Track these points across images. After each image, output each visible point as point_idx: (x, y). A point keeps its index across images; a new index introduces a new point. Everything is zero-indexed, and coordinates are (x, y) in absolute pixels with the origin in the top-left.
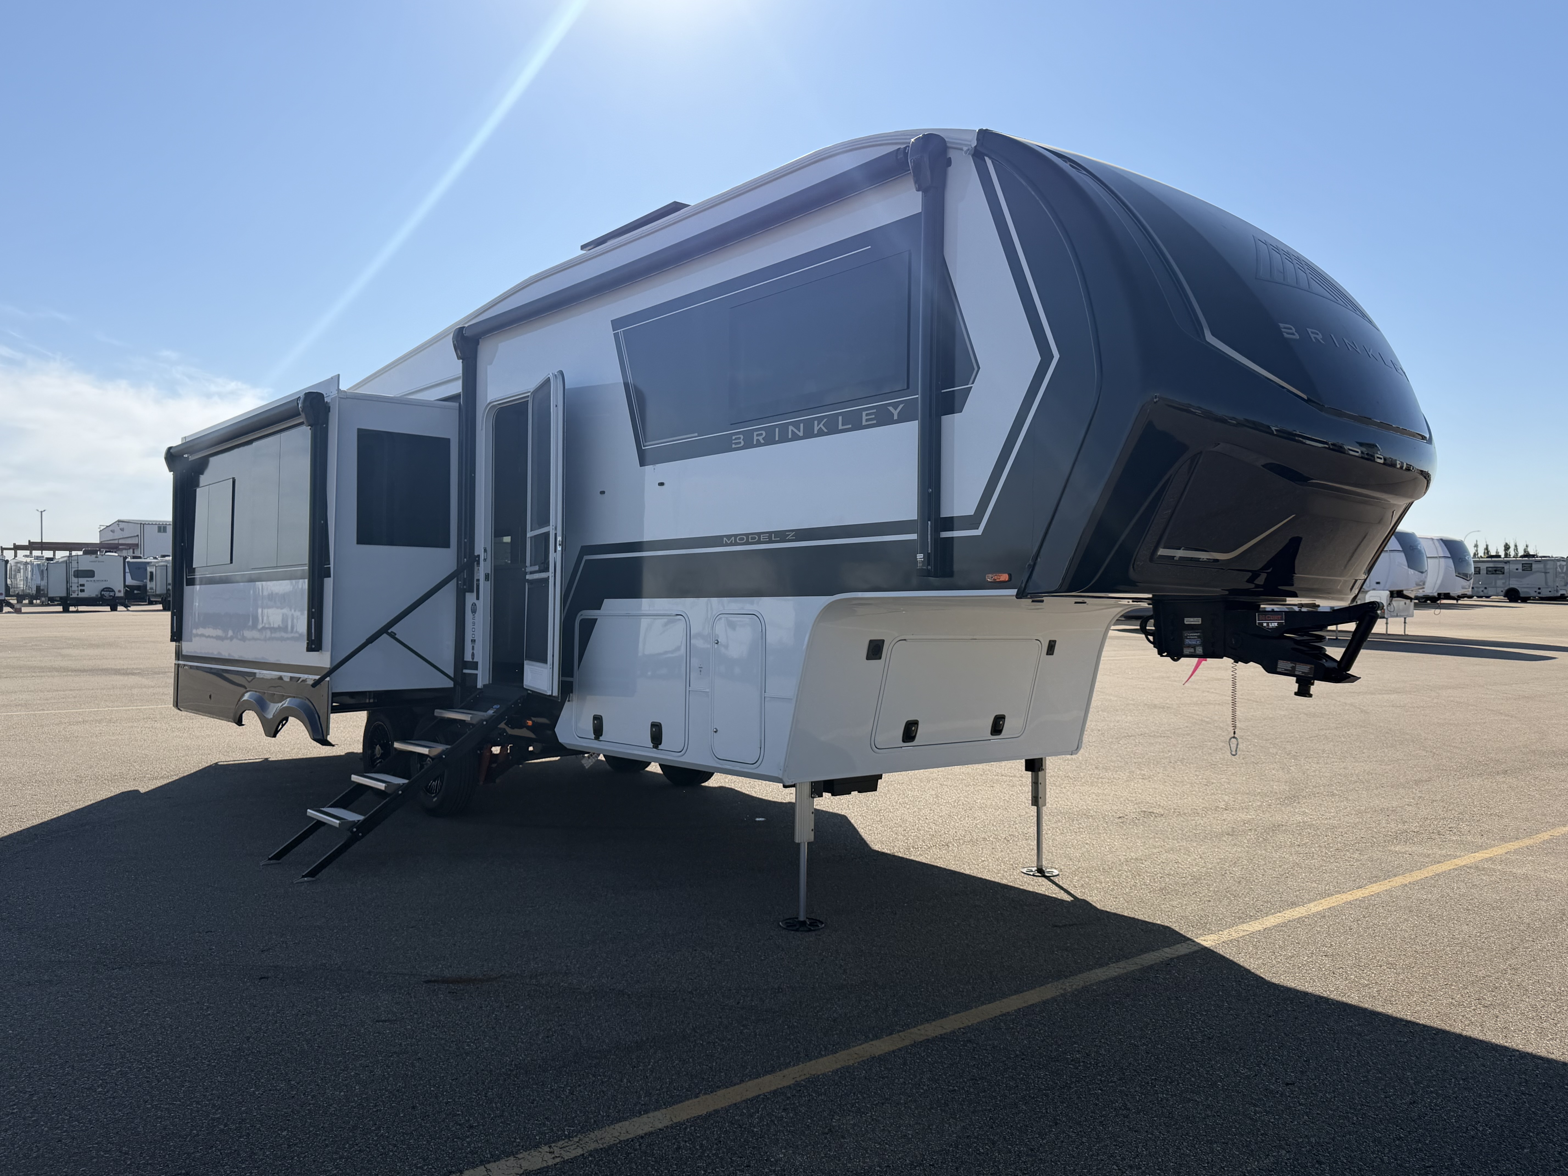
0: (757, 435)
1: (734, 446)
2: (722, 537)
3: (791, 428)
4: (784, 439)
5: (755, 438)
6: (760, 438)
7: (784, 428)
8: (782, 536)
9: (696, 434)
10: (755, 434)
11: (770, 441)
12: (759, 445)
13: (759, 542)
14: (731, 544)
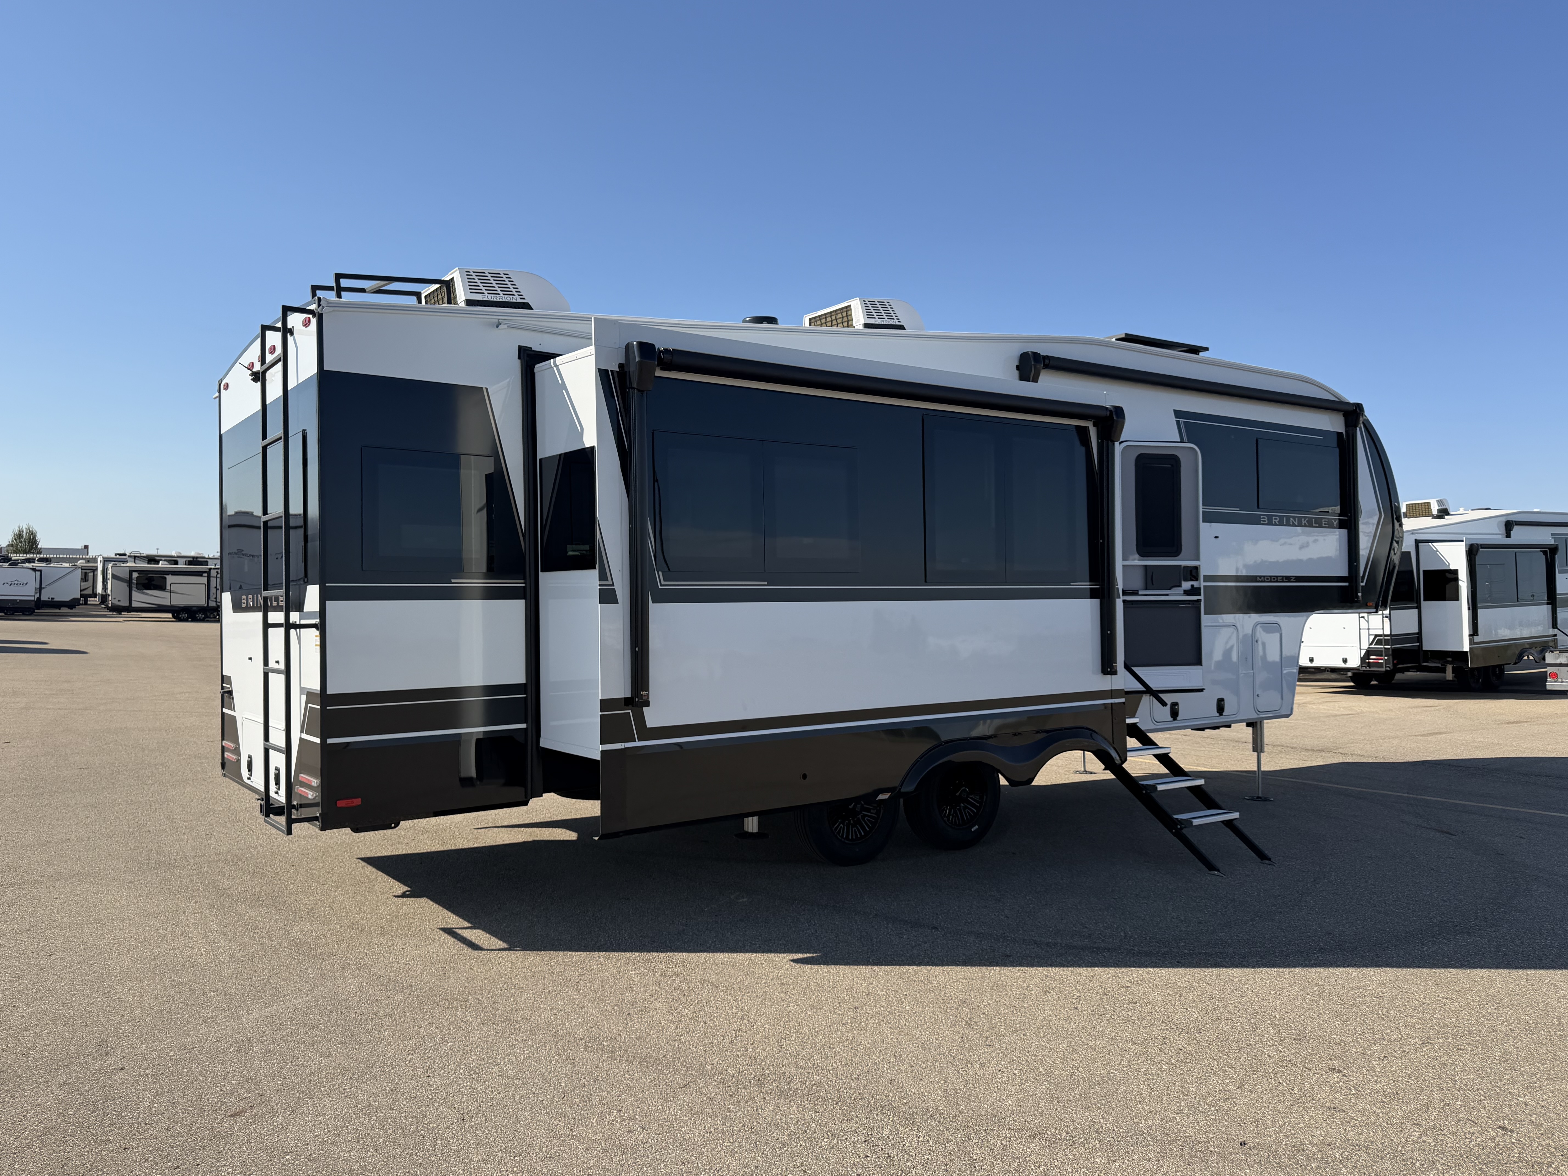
0: (1275, 519)
1: (1262, 522)
2: (1256, 576)
3: (1291, 519)
4: (1288, 525)
5: (1274, 520)
6: (1277, 521)
7: (1288, 518)
8: (1288, 579)
9: (1238, 509)
10: (1274, 518)
11: (1281, 524)
12: (1275, 524)
13: (1277, 581)
14: (1262, 582)
